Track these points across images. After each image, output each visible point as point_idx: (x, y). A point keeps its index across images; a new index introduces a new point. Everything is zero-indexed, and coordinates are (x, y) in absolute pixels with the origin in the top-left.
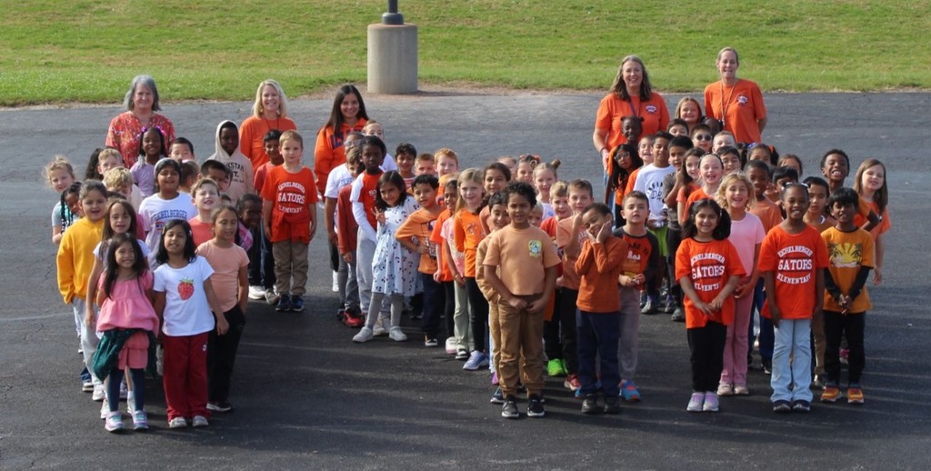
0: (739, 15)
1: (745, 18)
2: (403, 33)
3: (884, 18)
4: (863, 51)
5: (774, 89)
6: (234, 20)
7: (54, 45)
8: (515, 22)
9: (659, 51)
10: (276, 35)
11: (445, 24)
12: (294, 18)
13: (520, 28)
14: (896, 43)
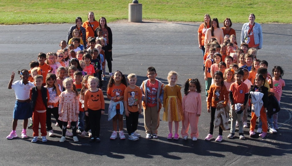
0: (241, 2)
1: (242, 3)
2: (138, 6)
3: (281, 4)
4: (272, 12)
5: (238, 22)
6: (104, 2)
7: (54, 8)
8: (179, 4)
9: (216, 12)
10: (114, 6)
11: (160, 4)
12: (120, 2)
13: (180, 5)
14: (282, 10)
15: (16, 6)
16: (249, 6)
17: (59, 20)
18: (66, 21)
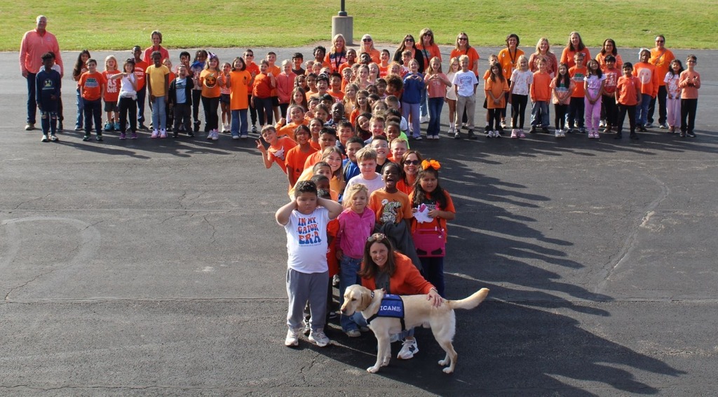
1: (489, 15)
2: (346, 20)
7: (200, 23)
12: (300, 13)
15: (140, 20)
16: (500, 20)
17: (223, 42)
18: (235, 44)
